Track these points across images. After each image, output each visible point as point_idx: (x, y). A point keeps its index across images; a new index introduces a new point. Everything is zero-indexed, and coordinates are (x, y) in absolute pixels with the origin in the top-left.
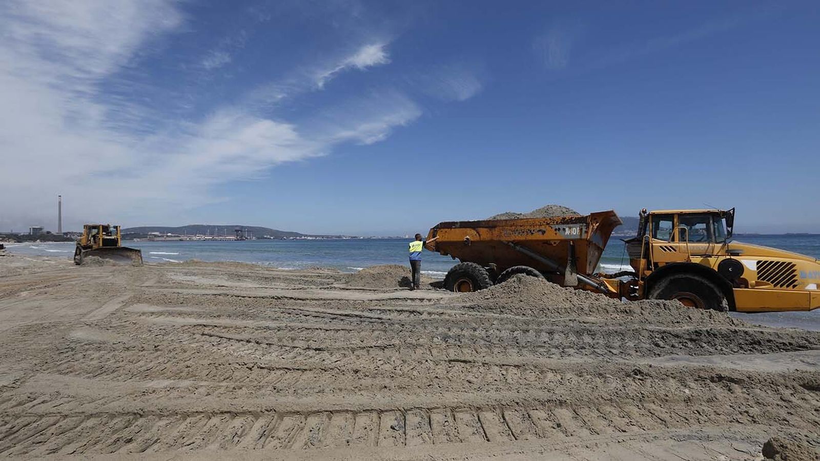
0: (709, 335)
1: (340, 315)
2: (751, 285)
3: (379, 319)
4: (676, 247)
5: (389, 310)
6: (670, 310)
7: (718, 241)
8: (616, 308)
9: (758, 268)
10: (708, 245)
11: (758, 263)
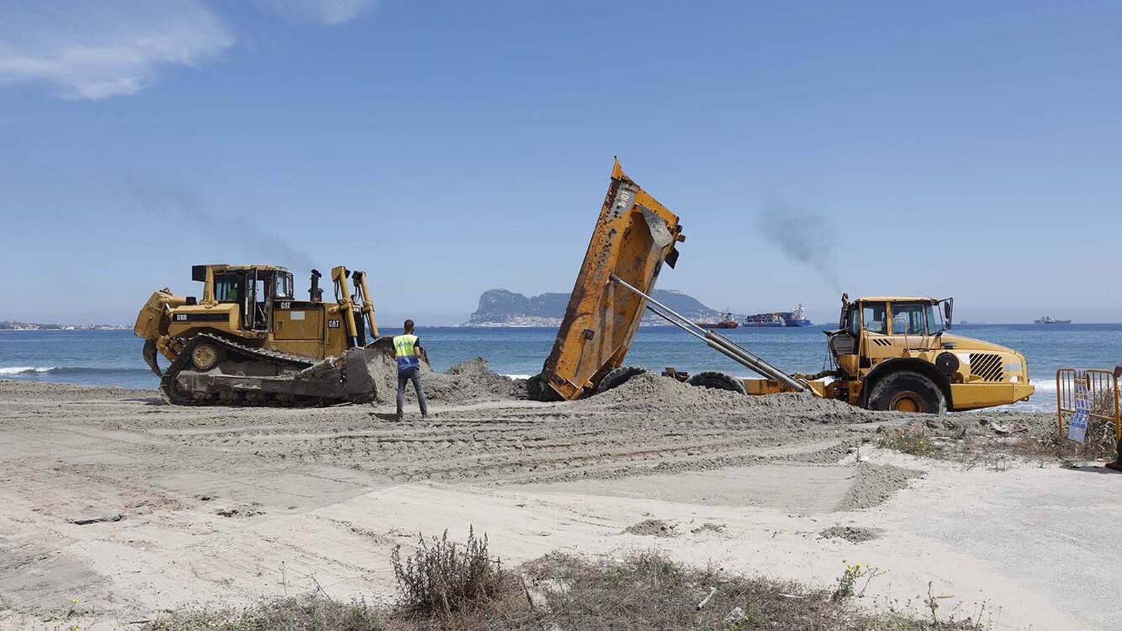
2: (966, 380)
4: (891, 340)
7: (931, 333)
9: (971, 362)
10: (921, 337)
11: (971, 356)
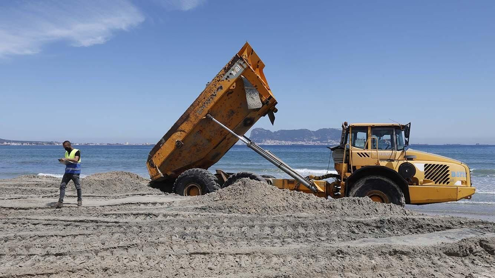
0: (390, 223)
1: (75, 221)
2: (420, 183)
3: (116, 222)
4: (369, 153)
5: (125, 214)
6: (362, 204)
7: (399, 149)
8: (323, 205)
9: (425, 170)
10: (391, 151)
11: (425, 165)
